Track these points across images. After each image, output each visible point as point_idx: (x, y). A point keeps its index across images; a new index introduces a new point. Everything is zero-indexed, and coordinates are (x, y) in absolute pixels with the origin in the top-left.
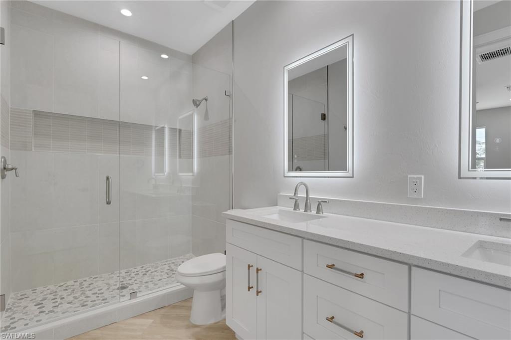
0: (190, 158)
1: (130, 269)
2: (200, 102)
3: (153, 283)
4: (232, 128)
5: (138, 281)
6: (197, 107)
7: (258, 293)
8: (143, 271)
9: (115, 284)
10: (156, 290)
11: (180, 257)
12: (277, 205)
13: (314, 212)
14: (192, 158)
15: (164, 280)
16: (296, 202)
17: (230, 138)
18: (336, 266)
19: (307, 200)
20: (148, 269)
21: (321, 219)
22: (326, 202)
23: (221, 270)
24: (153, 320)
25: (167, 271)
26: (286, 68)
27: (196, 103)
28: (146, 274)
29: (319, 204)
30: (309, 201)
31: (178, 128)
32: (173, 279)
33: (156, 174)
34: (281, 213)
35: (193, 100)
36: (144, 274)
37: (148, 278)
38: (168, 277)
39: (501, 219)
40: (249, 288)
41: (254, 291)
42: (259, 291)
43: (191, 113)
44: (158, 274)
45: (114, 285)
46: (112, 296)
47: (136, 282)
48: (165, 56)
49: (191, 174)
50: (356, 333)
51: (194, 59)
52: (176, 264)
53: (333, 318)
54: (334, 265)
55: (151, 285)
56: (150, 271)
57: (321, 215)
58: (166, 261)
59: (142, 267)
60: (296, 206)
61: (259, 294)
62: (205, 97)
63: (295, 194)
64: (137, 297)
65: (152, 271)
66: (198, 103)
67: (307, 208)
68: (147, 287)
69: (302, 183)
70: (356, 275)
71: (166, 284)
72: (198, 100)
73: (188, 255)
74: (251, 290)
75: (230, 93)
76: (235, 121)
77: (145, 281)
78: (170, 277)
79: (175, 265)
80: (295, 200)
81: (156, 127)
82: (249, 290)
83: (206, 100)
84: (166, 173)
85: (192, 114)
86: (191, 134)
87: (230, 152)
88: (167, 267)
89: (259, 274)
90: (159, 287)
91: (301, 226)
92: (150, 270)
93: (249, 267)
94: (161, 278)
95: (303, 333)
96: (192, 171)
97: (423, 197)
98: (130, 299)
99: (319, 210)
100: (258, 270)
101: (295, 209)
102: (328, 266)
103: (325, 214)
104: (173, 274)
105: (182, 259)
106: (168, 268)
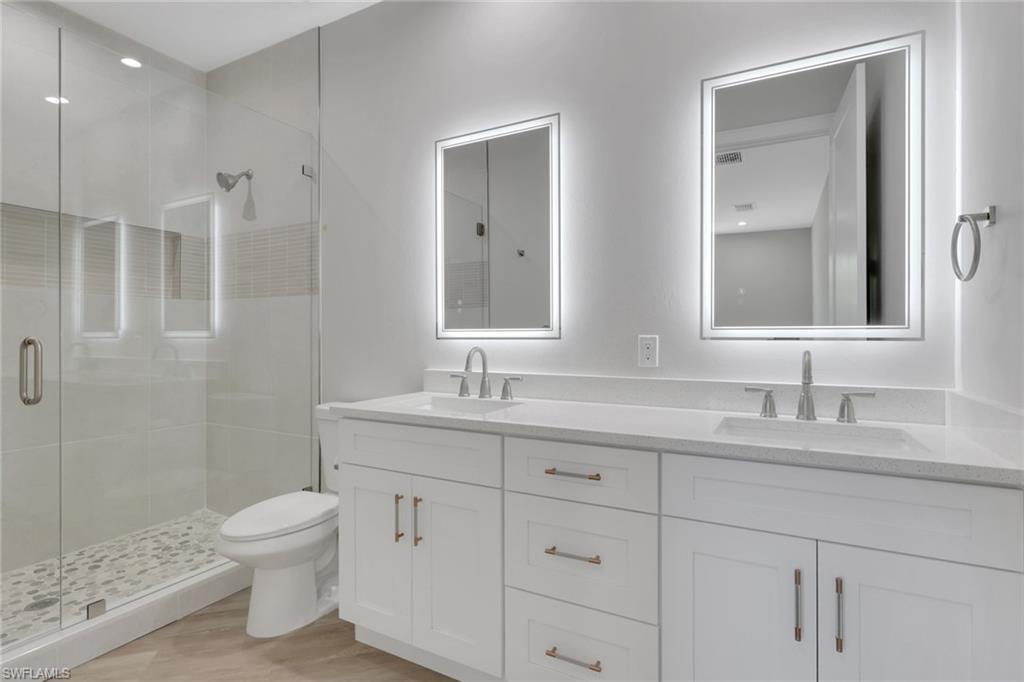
0: (203, 299)
1: (47, 562)
2: (236, 180)
3: (126, 582)
4: (318, 241)
5: (80, 583)
6: (228, 190)
7: (417, 540)
8: (86, 560)
9: (13, 600)
10: (140, 594)
11: (180, 520)
12: (422, 390)
13: (496, 397)
14: (208, 299)
15: (156, 571)
16: (463, 381)
17: (312, 261)
18: (558, 470)
19: (484, 378)
20: (98, 556)
21: (509, 409)
22: (518, 379)
23: (321, 520)
24: (154, 653)
25: (155, 552)
26: (440, 145)
27: (225, 182)
28: (99, 567)
29: (507, 382)
30: (487, 379)
31: (163, 228)
32: (177, 565)
33: (87, 335)
34: (435, 402)
35: (219, 174)
36: (91, 568)
37: (109, 573)
38: (162, 564)
39: (746, 390)
40: (398, 536)
41: (408, 538)
42: (419, 537)
43: (204, 198)
44: (131, 561)
45: (12, 603)
46: (18, 626)
47: (74, 587)
48: (131, 62)
49: (204, 334)
50: (591, 561)
51: (215, 82)
52: (172, 534)
53: (554, 548)
54: (554, 470)
55: (122, 586)
56: (106, 560)
57: (510, 400)
58: (147, 532)
59: (81, 554)
60: (464, 390)
61: (419, 542)
62: (245, 170)
63: (467, 368)
64: (106, 612)
65: (113, 557)
66: (231, 181)
67: (484, 390)
68: (114, 591)
69: (477, 349)
70: (591, 478)
71: (164, 577)
72: (230, 176)
73: (200, 512)
74: (400, 539)
75: (312, 169)
76: (325, 228)
77: (104, 580)
78: (166, 562)
79: (170, 537)
80: (461, 379)
81: (86, 219)
82: (397, 540)
83: (249, 177)
84: (121, 333)
85: (208, 202)
86: (206, 244)
87: (313, 289)
88: (150, 544)
89: (419, 508)
90: (148, 587)
91: (497, 417)
92: (106, 556)
93: (398, 498)
94: (142, 568)
95: (504, 586)
96: (208, 326)
97: (657, 365)
98: (88, 618)
99: (505, 393)
100: (416, 501)
101: (461, 394)
102: (547, 472)
103: (515, 399)
104: (173, 555)
105: (186, 522)
106: (156, 545)
